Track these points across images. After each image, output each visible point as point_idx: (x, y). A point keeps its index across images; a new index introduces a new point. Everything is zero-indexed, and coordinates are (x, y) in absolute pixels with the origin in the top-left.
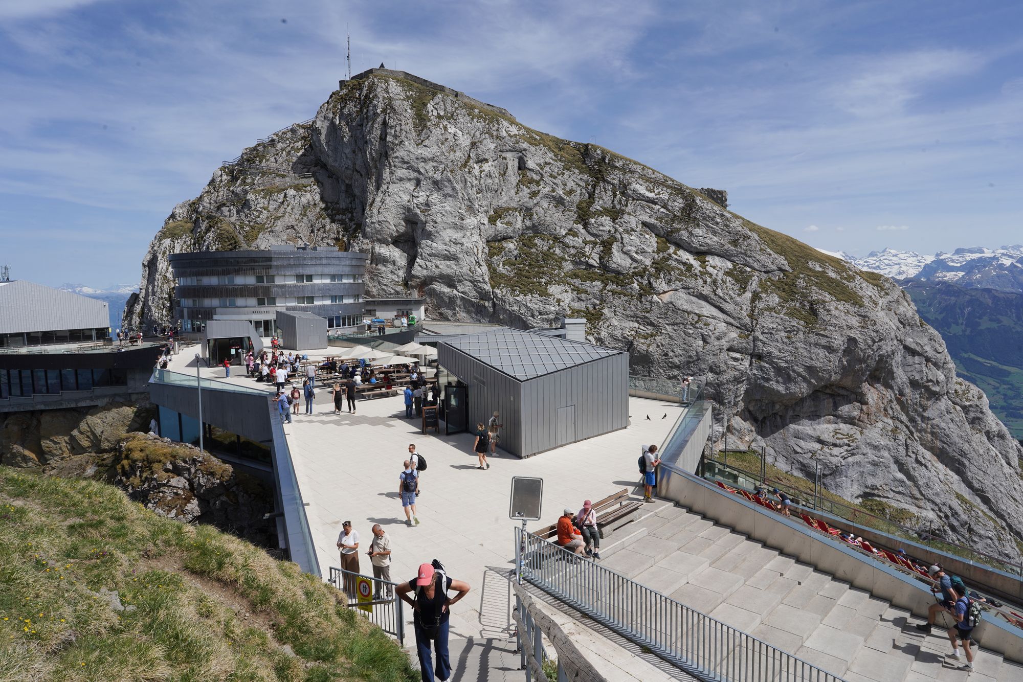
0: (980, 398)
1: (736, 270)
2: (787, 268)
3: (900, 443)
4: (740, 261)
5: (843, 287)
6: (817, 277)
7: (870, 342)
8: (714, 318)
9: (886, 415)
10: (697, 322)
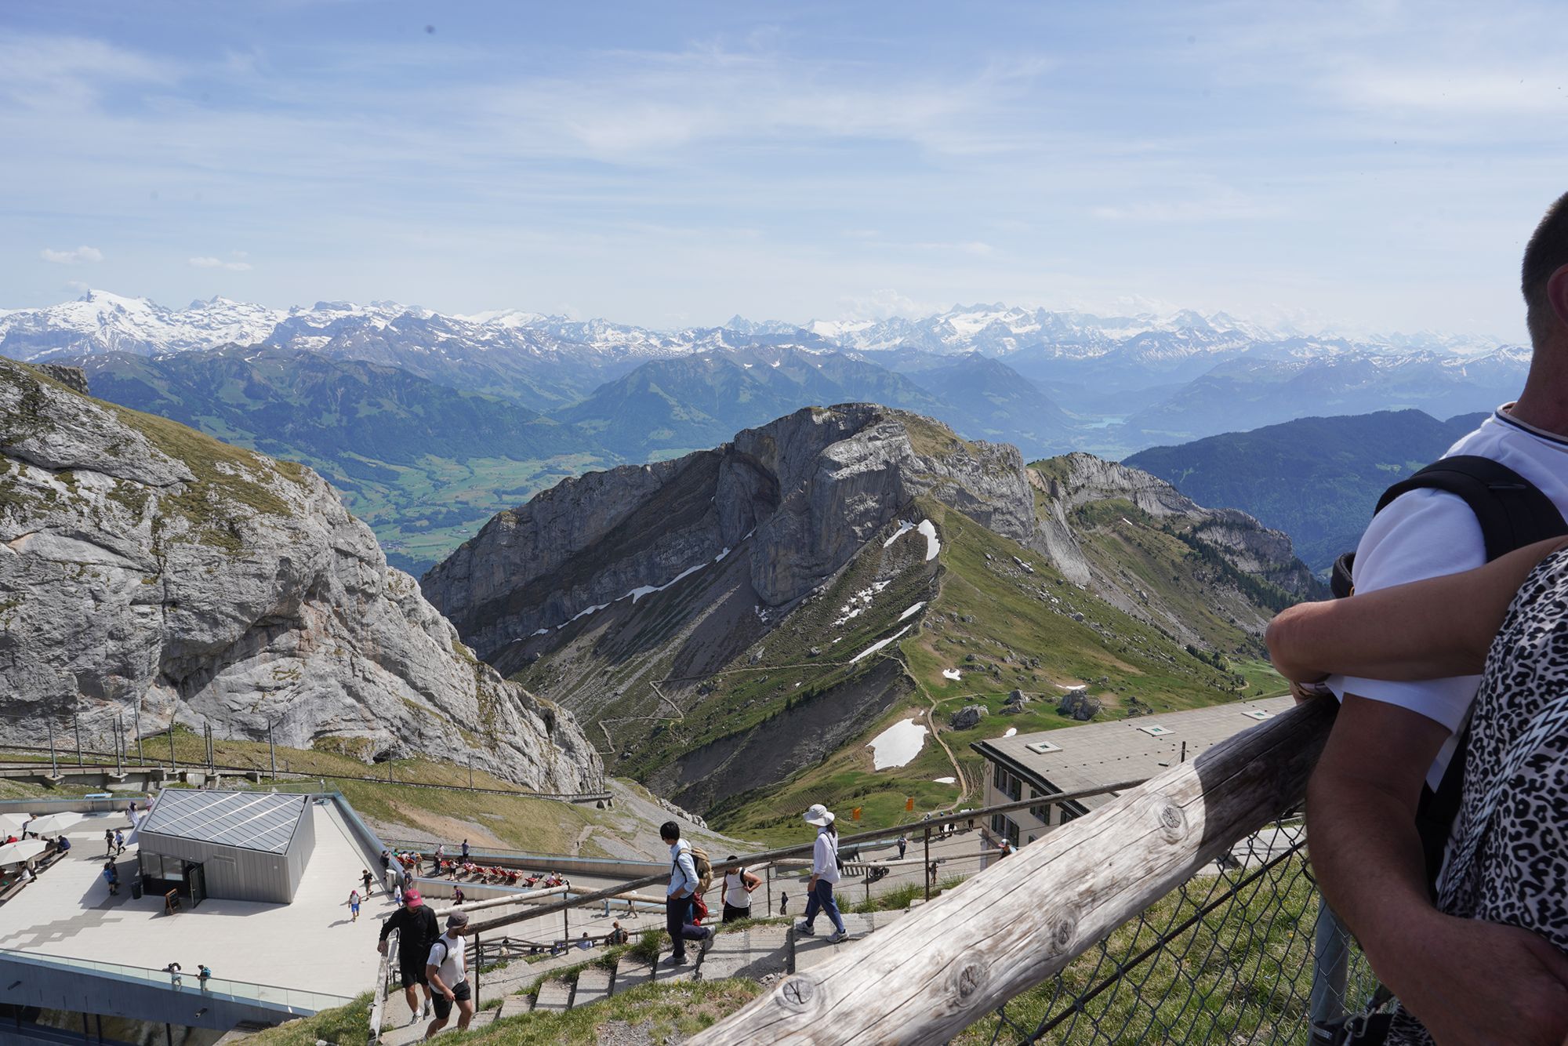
0: (413, 586)
1: (121, 489)
2: (191, 477)
3: (346, 664)
4: (125, 474)
5: (263, 493)
6: (230, 484)
7: (305, 559)
8: (105, 564)
9: (327, 636)
10: (79, 575)
